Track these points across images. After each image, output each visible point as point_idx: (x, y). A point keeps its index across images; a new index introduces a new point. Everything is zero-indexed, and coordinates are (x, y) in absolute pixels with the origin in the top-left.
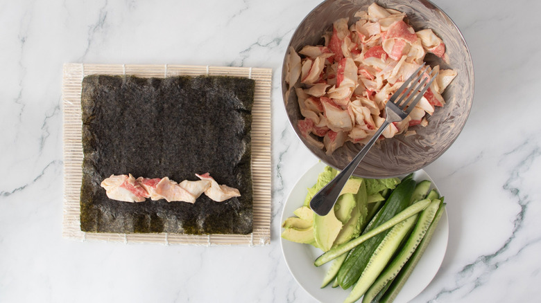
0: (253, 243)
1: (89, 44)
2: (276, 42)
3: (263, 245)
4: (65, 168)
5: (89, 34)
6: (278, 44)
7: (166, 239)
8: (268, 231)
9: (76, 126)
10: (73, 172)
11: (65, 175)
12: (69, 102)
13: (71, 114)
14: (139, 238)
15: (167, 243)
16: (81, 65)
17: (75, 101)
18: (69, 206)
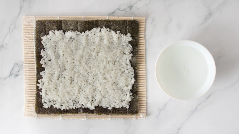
0: (136, 118)
1: (21, 9)
3: (142, 119)
4: (25, 77)
7: (85, 117)
8: (144, 111)
9: (31, 53)
10: (30, 79)
11: (25, 81)
12: (27, 39)
13: (27, 46)
14: (69, 116)
15: (86, 118)
16: (34, 17)
17: (30, 38)
18: (28, 99)
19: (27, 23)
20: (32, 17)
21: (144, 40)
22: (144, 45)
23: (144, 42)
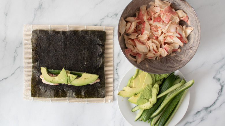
0: (106, 102)
1: (35, 16)
2: (115, 15)
3: (110, 103)
4: (24, 70)
5: (35, 12)
6: (116, 16)
7: (68, 100)
8: (112, 97)
9: (29, 52)
10: (28, 72)
11: (24, 73)
12: (26, 41)
13: (27, 47)
14: (56, 100)
15: (68, 102)
16: (31, 25)
17: (29, 41)
18: (26, 86)
19: (27, 30)
20: (30, 25)
21: (112, 44)
22: (112, 48)
23: (112, 45)
